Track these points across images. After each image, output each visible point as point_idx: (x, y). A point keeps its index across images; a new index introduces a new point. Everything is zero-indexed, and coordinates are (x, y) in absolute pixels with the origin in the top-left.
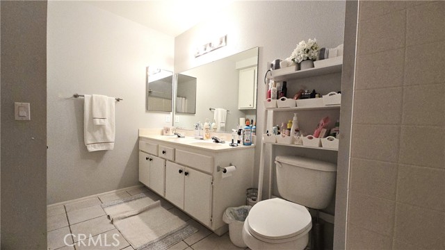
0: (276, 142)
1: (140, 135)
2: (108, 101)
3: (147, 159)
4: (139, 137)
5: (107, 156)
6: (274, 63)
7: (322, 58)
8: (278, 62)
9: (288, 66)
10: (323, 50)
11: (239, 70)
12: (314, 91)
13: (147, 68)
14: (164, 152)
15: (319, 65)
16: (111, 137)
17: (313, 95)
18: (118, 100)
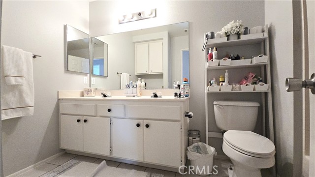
0: (220, 90)
1: (60, 98)
2: (25, 56)
3: (78, 121)
4: (59, 100)
5: (20, 124)
6: (209, 34)
7: (246, 33)
8: (212, 34)
9: (221, 37)
10: (246, 28)
11: (135, 43)
12: (238, 55)
13: (65, 27)
14: (109, 110)
15: (243, 38)
16: (30, 100)
17: (238, 58)
18: (34, 57)
